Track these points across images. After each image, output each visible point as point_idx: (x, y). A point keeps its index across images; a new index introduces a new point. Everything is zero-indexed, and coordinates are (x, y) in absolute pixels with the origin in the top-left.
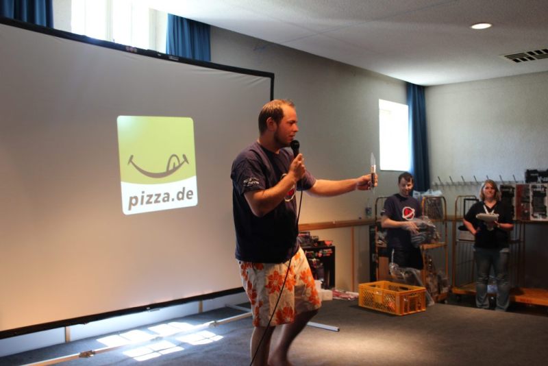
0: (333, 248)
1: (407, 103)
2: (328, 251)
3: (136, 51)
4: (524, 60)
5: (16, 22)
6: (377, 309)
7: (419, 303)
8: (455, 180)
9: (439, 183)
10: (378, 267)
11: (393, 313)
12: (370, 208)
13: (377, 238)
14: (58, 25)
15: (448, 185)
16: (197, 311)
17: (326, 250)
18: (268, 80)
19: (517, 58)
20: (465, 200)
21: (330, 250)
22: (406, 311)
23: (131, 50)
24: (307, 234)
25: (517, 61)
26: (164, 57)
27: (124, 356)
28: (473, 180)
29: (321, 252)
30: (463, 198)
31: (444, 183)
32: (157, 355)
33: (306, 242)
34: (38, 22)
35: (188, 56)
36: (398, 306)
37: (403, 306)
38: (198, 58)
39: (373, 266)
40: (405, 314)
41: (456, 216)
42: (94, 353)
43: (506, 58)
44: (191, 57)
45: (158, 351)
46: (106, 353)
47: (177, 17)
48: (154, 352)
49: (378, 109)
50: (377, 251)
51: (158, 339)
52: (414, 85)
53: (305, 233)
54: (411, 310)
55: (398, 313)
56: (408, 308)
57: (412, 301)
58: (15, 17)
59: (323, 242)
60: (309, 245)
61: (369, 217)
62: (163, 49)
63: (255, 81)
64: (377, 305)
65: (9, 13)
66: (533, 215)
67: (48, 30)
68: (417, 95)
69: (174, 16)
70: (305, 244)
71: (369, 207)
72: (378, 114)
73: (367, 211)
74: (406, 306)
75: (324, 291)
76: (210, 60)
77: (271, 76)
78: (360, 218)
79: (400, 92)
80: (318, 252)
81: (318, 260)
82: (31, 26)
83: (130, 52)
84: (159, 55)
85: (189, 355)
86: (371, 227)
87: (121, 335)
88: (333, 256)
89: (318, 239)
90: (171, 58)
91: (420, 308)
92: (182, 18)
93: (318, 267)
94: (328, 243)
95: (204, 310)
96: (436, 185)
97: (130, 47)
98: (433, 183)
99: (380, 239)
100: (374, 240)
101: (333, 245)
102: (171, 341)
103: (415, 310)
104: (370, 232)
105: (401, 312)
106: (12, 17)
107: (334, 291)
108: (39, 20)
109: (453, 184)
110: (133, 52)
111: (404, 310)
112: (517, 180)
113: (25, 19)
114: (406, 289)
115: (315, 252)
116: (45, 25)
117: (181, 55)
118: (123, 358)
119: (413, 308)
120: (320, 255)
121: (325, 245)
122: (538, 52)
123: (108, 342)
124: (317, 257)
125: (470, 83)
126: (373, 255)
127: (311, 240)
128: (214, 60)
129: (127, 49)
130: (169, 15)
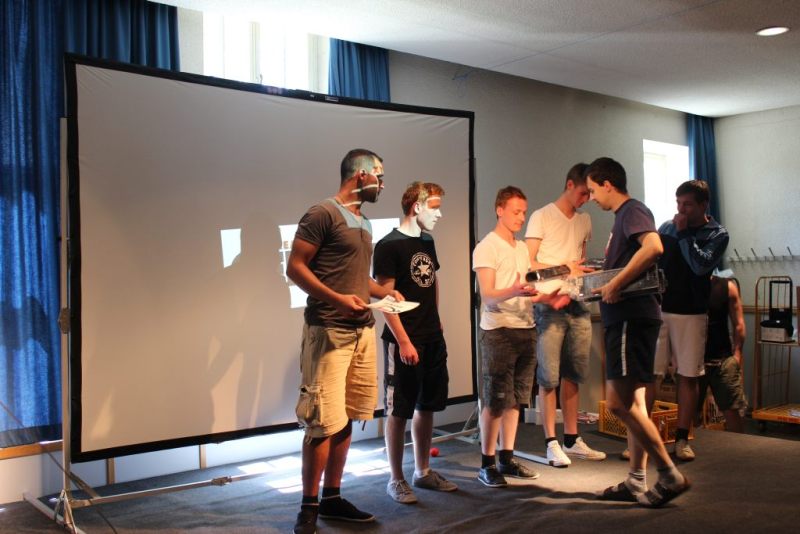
1: (687, 144)
3: (280, 92)
5: (133, 67)
8: (760, 255)
9: (736, 258)
14: (185, 67)
15: (749, 261)
16: (374, 435)
18: (466, 121)
20: (771, 282)
23: (275, 91)
26: (320, 98)
28: (787, 254)
30: (768, 281)
31: (744, 258)
34: (160, 65)
35: (359, 95)
38: (371, 97)
41: (756, 306)
42: (230, 480)
44: (363, 98)
47: (343, 41)
49: (642, 154)
52: (696, 117)
54: (670, 437)
56: (667, 435)
58: (132, 61)
63: (444, 125)
65: (125, 56)
67: (174, 74)
68: (702, 132)
69: (339, 41)
72: (643, 161)
74: (663, 431)
76: (389, 98)
77: (470, 115)
79: (677, 128)
82: (152, 71)
83: (272, 94)
84: (312, 96)
85: (353, 487)
87: (270, 462)
90: (327, 99)
92: (349, 43)
96: (732, 261)
97: (272, 88)
98: (728, 259)
106: (129, 61)
108: (162, 62)
109: (757, 260)
110: (277, 94)
113: (145, 63)
116: (169, 68)
117: (348, 95)
125: (781, 110)
128: (394, 100)
129: (270, 90)
130: (332, 39)
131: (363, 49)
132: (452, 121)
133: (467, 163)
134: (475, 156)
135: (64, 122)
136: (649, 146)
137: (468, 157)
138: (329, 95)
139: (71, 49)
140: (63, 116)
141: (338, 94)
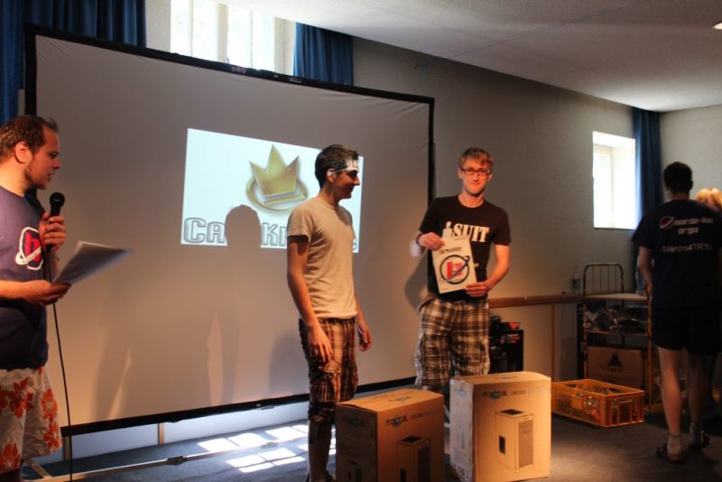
0: (521, 333)
1: (634, 136)
2: (513, 337)
3: (244, 72)
5: (100, 41)
6: (575, 417)
7: (634, 411)
10: (587, 360)
11: (596, 424)
12: (579, 280)
13: (585, 320)
14: (151, 43)
17: (511, 336)
18: (426, 106)
21: (516, 335)
22: (614, 422)
23: (238, 70)
26: (283, 78)
27: (228, 465)
29: (503, 337)
32: (269, 466)
34: (127, 40)
35: (323, 78)
36: (603, 413)
37: (611, 415)
38: (335, 80)
39: (582, 358)
40: (614, 425)
42: (186, 460)
44: (327, 80)
45: (271, 461)
46: (204, 460)
47: (308, 26)
48: (267, 462)
49: (591, 145)
50: (585, 338)
51: (271, 446)
52: (643, 111)
54: (621, 421)
55: (603, 424)
56: (618, 419)
57: (624, 408)
58: (98, 35)
59: (507, 324)
61: (577, 292)
62: (290, 71)
63: (405, 110)
64: (576, 412)
65: (91, 29)
67: (140, 49)
68: (647, 126)
69: (305, 25)
71: (576, 277)
72: (592, 152)
73: (574, 282)
74: (615, 414)
76: (352, 81)
77: (430, 101)
78: (564, 293)
79: (625, 122)
80: (500, 338)
81: (499, 348)
82: (119, 45)
83: (236, 73)
84: (276, 76)
86: (579, 306)
87: (231, 438)
88: (520, 343)
89: (499, 320)
90: (292, 80)
91: (635, 418)
92: (314, 28)
93: (499, 357)
94: (513, 326)
97: (236, 67)
99: (589, 321)
100: (583, 322)
101: (521, 328)
102: (290, 449)
103: (628, 421)
104: (578, 311)
105: (607, 423)
106: (95, 35)
108: (129, 38)
110: (241, 74)
111: (611, 420)
113: (111, 37)
114: (618, 391)
116: (135, 44)
117: (312, 77)
118: (224, 468)
119: (625, 418)
120: (502, 341)
121: (510, 328)
123: (211, 447)
124: (498, 345)
126: (582, 343)
128: (358, 83)
129: (233, 69)
130: (298, 24)
131: (327, 34)
132: (411, 107)
133: (427, 147)
134: (435, 141)
135: (22, 93)
136: (599, 138)
137: (427, 141)
138: (294, 77)
139: (36, 21)
140: (22, 88)
141: (303, 76)
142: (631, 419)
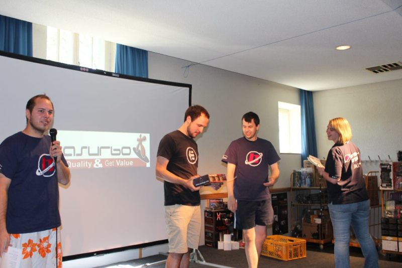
1: (300, 104)
3: (87, 70)
4: (381, 71)
6: (270, 256)
7: (301, 251)
11: (281, 259)
14: (36, 54)
16: (137, 257)
18: (187, 89)
19: (376, 70)
22: (291, 257)
23: (84, 69)
24: (221, 201)
25: (376, 72)
26: (109, 74)
33: (220, 206)
34: (21, 53)
35: (131, 74)
36: (284, 253)
37: (289, 254)
38: (137, 75)
40: (290, 259)
43: (367, 71)
44: (133, 75)
47: (123, 45)
49: (278, 108)
52: (305, 91)
53: (220, 200)
54: (294, 256)
55: (284, 259)
56: (293, 256)
57: (296, 250)
58: (5, 49)
60: (222, 209)
62: (113, 70)
63: (176, 91)
64: (271, 253)
66: (381, 186)
67: (29, 58)
68: (307, 99)
69: (121, 45)
70: (219, 208)
72: (278, 114)
74: (291, 253)
75: (233, 242)
76: (147, 76)
77: (190, 86)
79: (295, 96)
82: (17, 56)
83: (83, 71)
84: (104, 73)
90: (114, 75)
91: (301, 255)
92: (126, 47)
93: (229, 225)
95: (143, 256)
97: (83, 67)
103: (298, 257)
104: (272, 198)
105: (287, 258)
106: (3, 49)
107: (241, 243)
108: (22, 51)
110: (86, 71)
111: (289, 256)
112: (381, 159)
114: (293, 241)
115: (227, 214)
116: (26, 55)
117: (125, 73)
119: (296, 255)
120: (231, 216)
122: (390, 65)
124: (228, 218)
125: (346, 88)
127: (224, 205)
128: (150, 77)
129: (81, 69)
130: (117, 44)
131: (133, 49)
132: (179, 90)
136: (281, 105)
138: (115, 73)
141: (120, 73)
142: (299, 256)
